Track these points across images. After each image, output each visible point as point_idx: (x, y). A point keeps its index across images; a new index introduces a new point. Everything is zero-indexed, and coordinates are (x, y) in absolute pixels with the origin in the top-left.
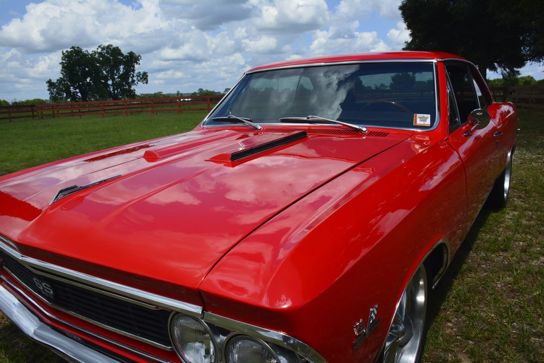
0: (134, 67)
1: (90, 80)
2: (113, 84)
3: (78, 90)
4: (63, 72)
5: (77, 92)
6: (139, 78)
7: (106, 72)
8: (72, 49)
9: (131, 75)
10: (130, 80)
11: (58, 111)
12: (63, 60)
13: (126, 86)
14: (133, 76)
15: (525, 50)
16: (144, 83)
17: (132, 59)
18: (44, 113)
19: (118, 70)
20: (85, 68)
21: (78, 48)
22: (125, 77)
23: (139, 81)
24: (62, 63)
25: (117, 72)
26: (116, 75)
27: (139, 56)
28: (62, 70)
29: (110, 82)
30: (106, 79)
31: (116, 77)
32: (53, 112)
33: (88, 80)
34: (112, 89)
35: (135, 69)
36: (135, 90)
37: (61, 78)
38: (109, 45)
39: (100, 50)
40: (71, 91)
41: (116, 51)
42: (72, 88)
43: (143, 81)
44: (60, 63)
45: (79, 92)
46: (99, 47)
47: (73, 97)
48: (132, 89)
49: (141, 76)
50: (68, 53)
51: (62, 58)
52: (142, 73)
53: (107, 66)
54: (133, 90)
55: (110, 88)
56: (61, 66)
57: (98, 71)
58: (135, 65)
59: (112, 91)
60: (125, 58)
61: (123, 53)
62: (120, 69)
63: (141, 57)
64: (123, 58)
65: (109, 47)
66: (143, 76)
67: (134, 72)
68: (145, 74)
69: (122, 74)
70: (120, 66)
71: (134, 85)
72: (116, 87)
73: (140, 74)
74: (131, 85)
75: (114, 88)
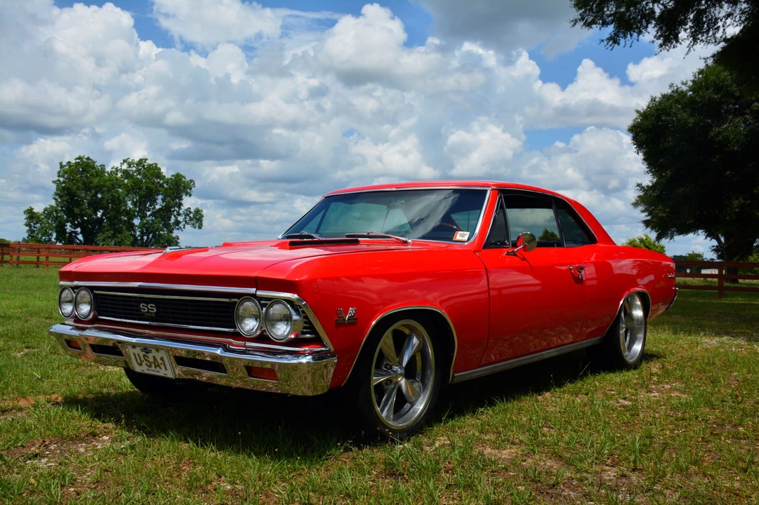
0: (181, 199)
1: (103, 214)
2: (142, 226)
3: (79, 230)
4: (57, 197)
5: (76, 233)
6: (188, 219)
7: (134, 204)
8: (78, 161)
9: (175, 213)
10: (173, 220)
11: (47, 257)
12: (59, 176)
13: (163, 231)
14: (179, 214)
16: (195, 227)
17: (179, 187)
18: (22, 258)
19: (154, 202)
20: (96, 193)
21: (88, 159)
22: (165, 213)
23: (186, 223)
24: (57, 182)
25: (150, 206)
26: (149, 210)
27: (191, 181)
28: (56, 194)
29: (137, 222)
30: (131, 215)
31: (148, 213)
32: (38, 258)
33: (99, 214)
34: (138, 233)
35: (183, 202)
36: (178, 239)
37: (52, 207)
38: (141, 160)
39: (125, 167)
40: (66, 229)
41: (154, 171)
42: (69, 224)
43: (193, 224)
44: (54, 182)
45: (81, 233)
46: (124, 161)
47: (70, 240)
48: (174, 235)
49: (191, 215)
50: (70, 166)
51: (59, 173)
52: (192, 210)
53: (135, 194)
54: (175, 238)
55: (135, 232)
56: (54, 186)
57: (117, 201)
58: (184, 197)
59: (139, 236)
60: (167, 183)
61: (164, 174)
62: (157, 201)
63: (194, 184)
64: (165, 183)
65: (141, 162)
66: (194, 216)
67: (180, 208)
68: (198, 212)
69: (160, 209)
70: (158, 195)
71: (178, 229)
72: (147, 230)
73: (190, 212)
74: (173, 229)
75: (142, 232)
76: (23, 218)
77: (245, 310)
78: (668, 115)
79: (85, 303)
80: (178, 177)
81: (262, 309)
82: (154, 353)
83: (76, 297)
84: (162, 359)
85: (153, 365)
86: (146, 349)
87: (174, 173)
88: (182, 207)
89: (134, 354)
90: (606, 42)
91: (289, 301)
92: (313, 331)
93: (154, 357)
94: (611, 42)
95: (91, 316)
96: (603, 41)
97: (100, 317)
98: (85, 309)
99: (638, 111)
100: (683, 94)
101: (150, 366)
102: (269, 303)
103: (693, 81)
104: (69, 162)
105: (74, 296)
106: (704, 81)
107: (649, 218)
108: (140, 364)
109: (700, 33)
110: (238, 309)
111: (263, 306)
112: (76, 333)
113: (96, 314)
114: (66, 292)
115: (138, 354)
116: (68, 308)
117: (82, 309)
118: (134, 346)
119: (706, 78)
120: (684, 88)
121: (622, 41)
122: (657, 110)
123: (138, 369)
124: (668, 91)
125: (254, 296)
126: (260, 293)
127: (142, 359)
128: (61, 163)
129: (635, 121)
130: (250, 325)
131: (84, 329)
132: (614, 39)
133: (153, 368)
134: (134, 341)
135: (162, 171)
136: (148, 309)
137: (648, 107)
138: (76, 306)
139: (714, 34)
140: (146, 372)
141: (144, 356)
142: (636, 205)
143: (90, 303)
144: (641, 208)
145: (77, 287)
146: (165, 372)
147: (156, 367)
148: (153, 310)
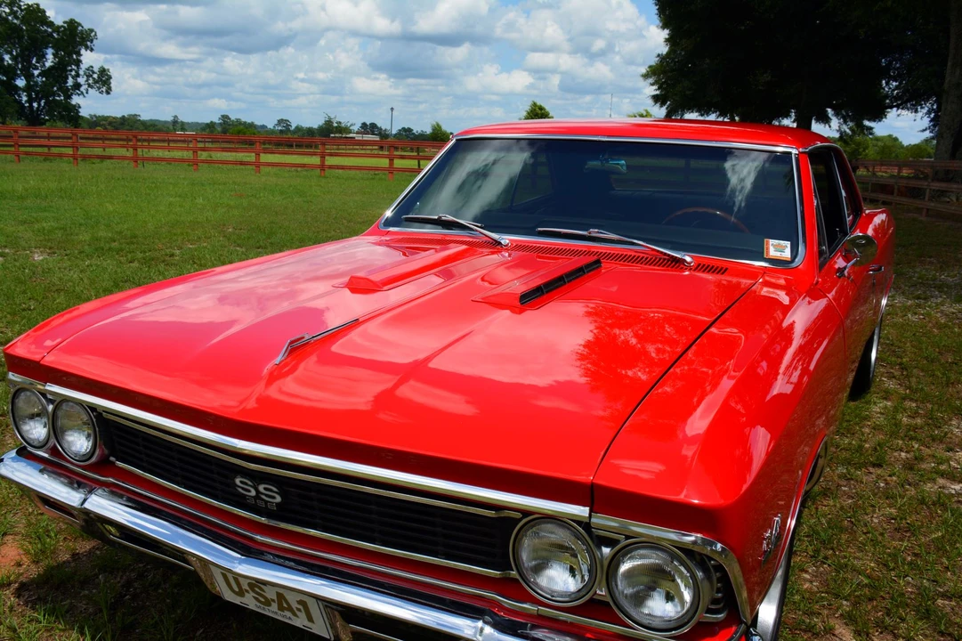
0: (79, 54)
2: (28, 89)
6: (91, 81)
7: (13, 58)
9: (73, 73)
10: (70, 82)
13: (59, 96)
14: (78, 75)
15: (890, 87)
16: (101, 93)
17: (74, 38)
19: (42, 57)
22: (58, 74)
23: (89, 85)
25: (37, 62)
26: (36, 68)
27: (92, 31)
30: (11, 73)
31: (36, 72)
34: (25, 99)
35: (82, 58)
36: (79, 107)
41: (34, 14)
43: (99, 88)
48: (73, 102)
49: (95, 76)
52: (96, 70)
53: (14, 44)
54: (75, 106)
55: (19, 96)
58: (83, 51)
59: (26, 102)
60: (58, 33)
61: (51, 19)
62: (47, 57)
63: (96, 35)
64: (54, 31)
66: (99, 77)
67: (78, 66)
69: (51, 68)
70: (46, 48)
71: (79, 95)
72: (37, 95)
73: (94, 72)
74: (72, 94)
75: (29, 96)
79: (79, 431)
80: (72, 25)
83: (54, 411)
84: (302, 604)
85: (274, 605)
87: (67, 20)
88: (82, 66)
95: (96, 458)
98: (79, 443)
101: (267, 604)
105: (49, 410)
108: (239, 595)
113: (106, 452)
114: (28, 397)
116: (36, 430)
117: (72, 442)
123: (231, 598)
133: (274, 609)
135: (48, 14)
136: (258, 491)
138: (56, 430)
140: (253, 608)
141: (251, 585)
142: (646, 76)
143: (90, 432)
144: (651, 80)
146: (307, 623)
147: (281, 608)
148: (274, 498)
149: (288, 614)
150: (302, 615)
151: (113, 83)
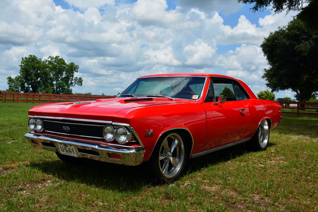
0: (73, 73)
1: (40, 80)
2: (57, 84)
3: (30, 86)
4: (21, 72)
5: (29, 87)
6: (76, 82)
7: (54, 75)
8: (30, 57)
9: (71, 79)
10: (70, 82)
11: (18, 98)
13: (66, 86)
14: (72, 80)
16: (79, 85)
17: (72, 68)
18: (7, 98)
20: (38, 71)
21: (34, 56)
22: (66, 79)
24: (21, 66)
25: (60, 76)
28: (21, 71)
29: (55, 83)
30: (52, 80)
31: (60, 79)
32: (14, 98)
33: (39, 79)
34: (55, 88)
35: (74, 74)
36: (72, 90)
37: (19, 76)
39: (50, 59)
40: (25, 86)
41: (61, 62)
42: (26, 84)
44: (19, 66)
46: (50, 57)
47: (26, 90)
48: (70, 88)
49: (78, 80)
50: (26, 59)
51: (22, 62)
52: (78, 78)
53: (54, 71)
54: (70, 90)
55: (54, 87)
56: (20, 67)
57: (46, 74)
58: (74, 72)
59: (55, 89)
60: (67, 67)
61: (66, 63)
62: (63, 74)
63: (79, 67)
65: (57, 57)
66: (79, 80)
67: (73, 77)
68: (80, 79)
69: (64, 78)
70: (64, 72)
71: (72, 86)
72: (59, 86)
73: (77, 79)
74: (70, 86)
75: (57, 87)
76: (7, 81)
77: (107, 130)
78: (277, 40)
79: (39, 125)
80: (72, 64)
81: (115, 130)
82: (69, 147)
83: (36, 122)
84: (72, 149)
85: (68, 152)
86: (66, 145)
87: (71, 62)
88: (74, 77)
89: (60, 147)
90: (252, 10)
91: (126, 127)
92: (136, 139)
93: (69, 149)
94: (254, 9)
95: (42, 130)
96: (251, 9)
97: (46, 131)
98: (39, 127)
99: (265, 38)
100: (284, 31)
101: (67, 152)
102: (117, 127)
103: (288, 26)
104: (26, 57)
105: (35, 122)
106: (292, 26)
107: (269, 83)
108: (63, 151)
109: (292, 6)
110: (104, 130)
111: (115, 128)
112: (36, 137)
113: (44, 129)
114: (31, 120)
115: (62, 147)
116: (32, 127)
117: (38, 127)
118: (60, 143)
119: (293, 24)
120: (285, 29)
121: (259, 9)
122: (273, 38)
123: (62, 153)
124: (278, 30)
125: (111, 124)
126: (113, 123)
127: (64, 149)
128: (22, 58)
129: (263, 42)
130: (109, 136)
131: (39, 136)
132: (256, 8)
133: (68, 153)
134: (61, 142)
135: (65, 61)
136: (66, 128)
137: (269, 37)
138: (36, 126)
139: (298, 6)
140: (65, 154)
141: (65, 148)
142: (263, 77)
143: (41, 125)
144: (265, 79)
145: (36, 118)
146: (73, 154)
147: (70, 152)
148: (68, 129)
149: (71, 153)
150: (72, 152)
151: (83, 83)
